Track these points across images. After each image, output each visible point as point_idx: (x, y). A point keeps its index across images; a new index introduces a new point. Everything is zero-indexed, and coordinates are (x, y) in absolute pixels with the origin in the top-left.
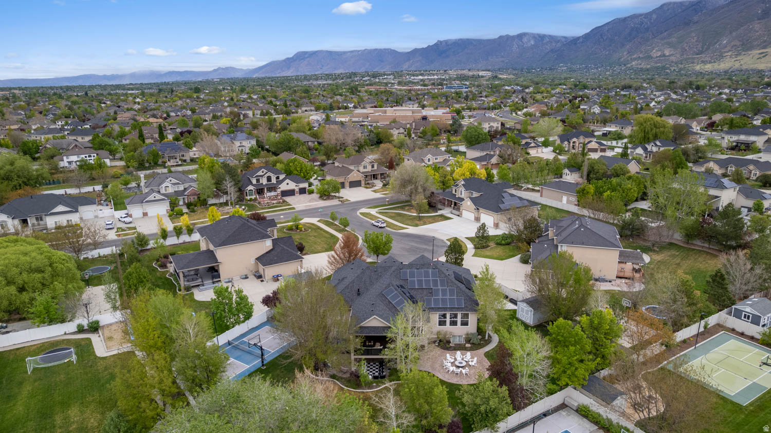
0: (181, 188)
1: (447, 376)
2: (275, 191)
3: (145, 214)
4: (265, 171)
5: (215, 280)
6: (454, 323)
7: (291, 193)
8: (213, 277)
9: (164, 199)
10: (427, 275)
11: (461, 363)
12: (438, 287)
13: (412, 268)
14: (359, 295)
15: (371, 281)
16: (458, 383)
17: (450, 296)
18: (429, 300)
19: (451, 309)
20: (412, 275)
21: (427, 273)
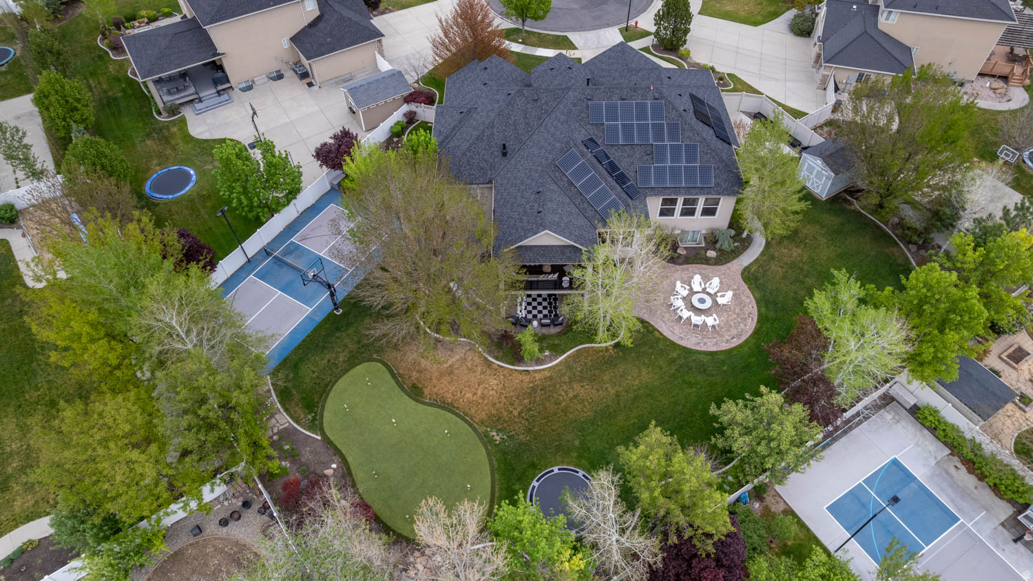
1: (677, 329)
5: (220, 88)
6: (689, 212)
8: (216, 82)
10: (642, 114)
11: (702, 301)
12: (664, 141)
13: (611, 96)
14: (504, 154)
15: (528, 124)
16: (698, 348)
17: (687, 162)
18: (645, 171)
19: (688, 190)
20: (612, 114)
21: (641, 108)
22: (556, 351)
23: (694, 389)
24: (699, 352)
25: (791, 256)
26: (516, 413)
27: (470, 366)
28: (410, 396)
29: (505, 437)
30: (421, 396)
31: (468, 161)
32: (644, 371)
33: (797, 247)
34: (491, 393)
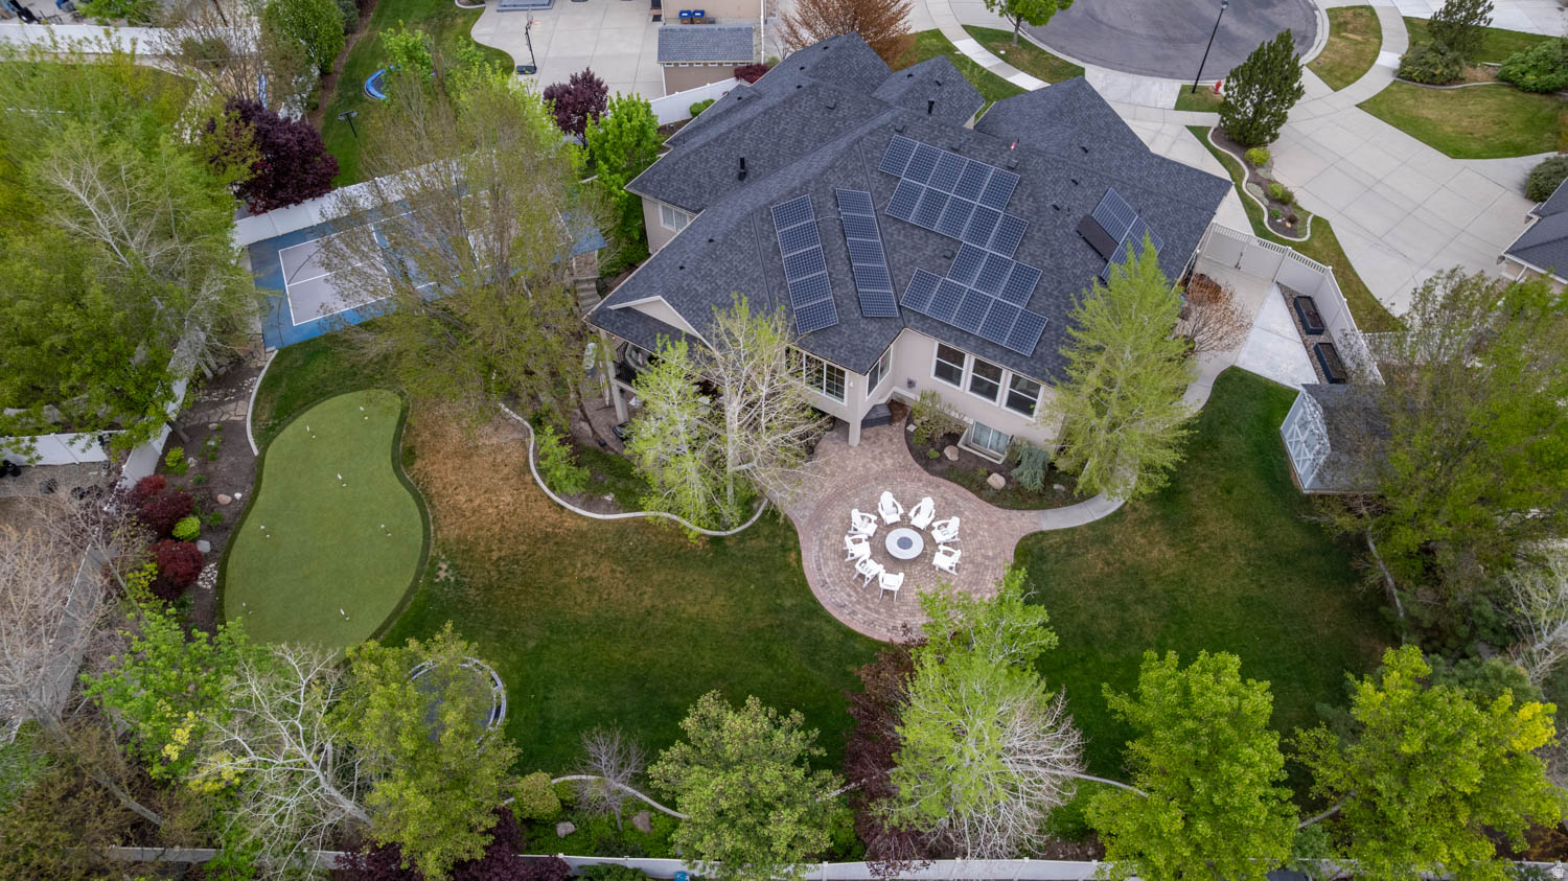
6: (984, 389)
10: (970, 185)
11: (905, 543)
12: (983, 244)
13: (937, 137)
14: (742, 176)
15: (799, 142)
16: (835, 614)
17: (1004, 296)
18: (924, 283)
19: (982, 345)
20: (920, 170)
21: (976, 172)
22: (623, 501)
23: (770, 671)
24: (830, 620)
25: (1144, 555)
26: (495, 556)
27: (499, 460)
28: (393, 460)
29: (452, 579)
30: (406, 466)
31: (687, 168)
32: (720, 600)
33: (1172, 545)
34: (490, 511)
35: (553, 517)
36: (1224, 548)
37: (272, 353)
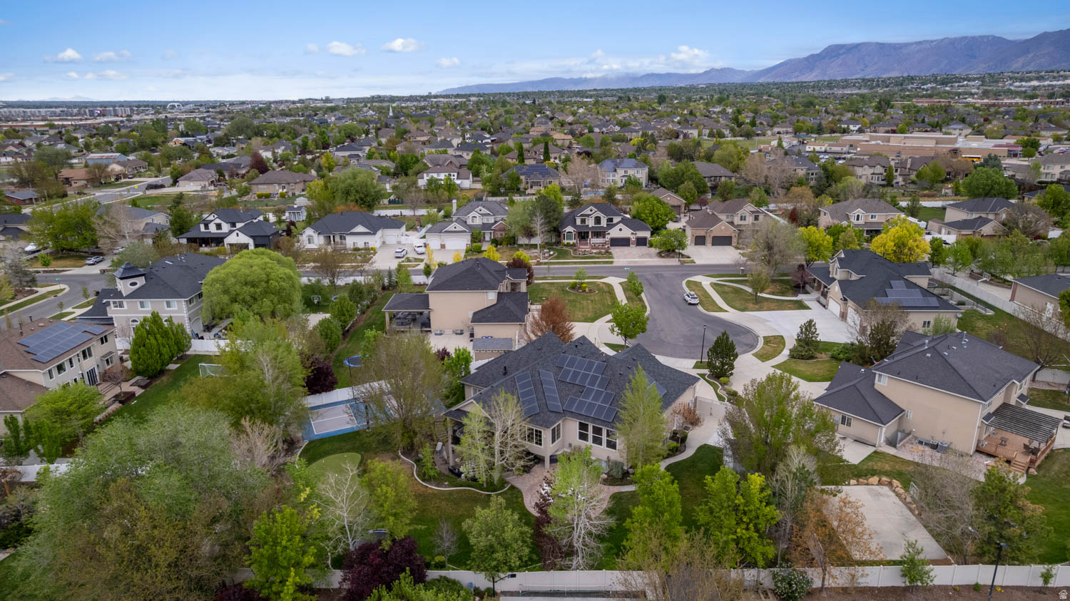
0: (491, 220)
2: (604, 237)
3: (443, 246)
4: (594, 209)
6: (597, 441)
7: (624, 242)
9: (465, 231)
10: (589, 367)
12: (594, 386)
13: (577, 354)
17: (601, 402)
18: (573, 401)
19: (594, 420)
20: (571, 364)
21: (591, 364)
35: (424, 489)
36: (696, 497)
37: (306, 442)
